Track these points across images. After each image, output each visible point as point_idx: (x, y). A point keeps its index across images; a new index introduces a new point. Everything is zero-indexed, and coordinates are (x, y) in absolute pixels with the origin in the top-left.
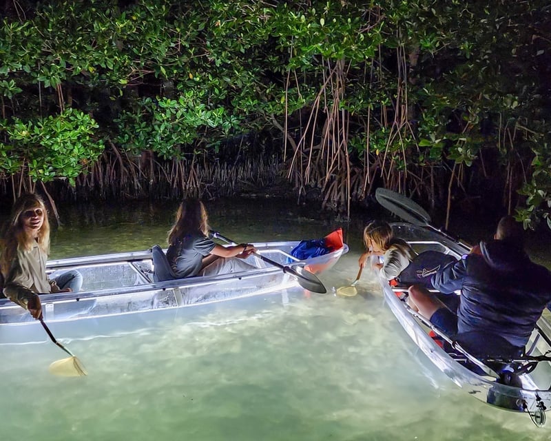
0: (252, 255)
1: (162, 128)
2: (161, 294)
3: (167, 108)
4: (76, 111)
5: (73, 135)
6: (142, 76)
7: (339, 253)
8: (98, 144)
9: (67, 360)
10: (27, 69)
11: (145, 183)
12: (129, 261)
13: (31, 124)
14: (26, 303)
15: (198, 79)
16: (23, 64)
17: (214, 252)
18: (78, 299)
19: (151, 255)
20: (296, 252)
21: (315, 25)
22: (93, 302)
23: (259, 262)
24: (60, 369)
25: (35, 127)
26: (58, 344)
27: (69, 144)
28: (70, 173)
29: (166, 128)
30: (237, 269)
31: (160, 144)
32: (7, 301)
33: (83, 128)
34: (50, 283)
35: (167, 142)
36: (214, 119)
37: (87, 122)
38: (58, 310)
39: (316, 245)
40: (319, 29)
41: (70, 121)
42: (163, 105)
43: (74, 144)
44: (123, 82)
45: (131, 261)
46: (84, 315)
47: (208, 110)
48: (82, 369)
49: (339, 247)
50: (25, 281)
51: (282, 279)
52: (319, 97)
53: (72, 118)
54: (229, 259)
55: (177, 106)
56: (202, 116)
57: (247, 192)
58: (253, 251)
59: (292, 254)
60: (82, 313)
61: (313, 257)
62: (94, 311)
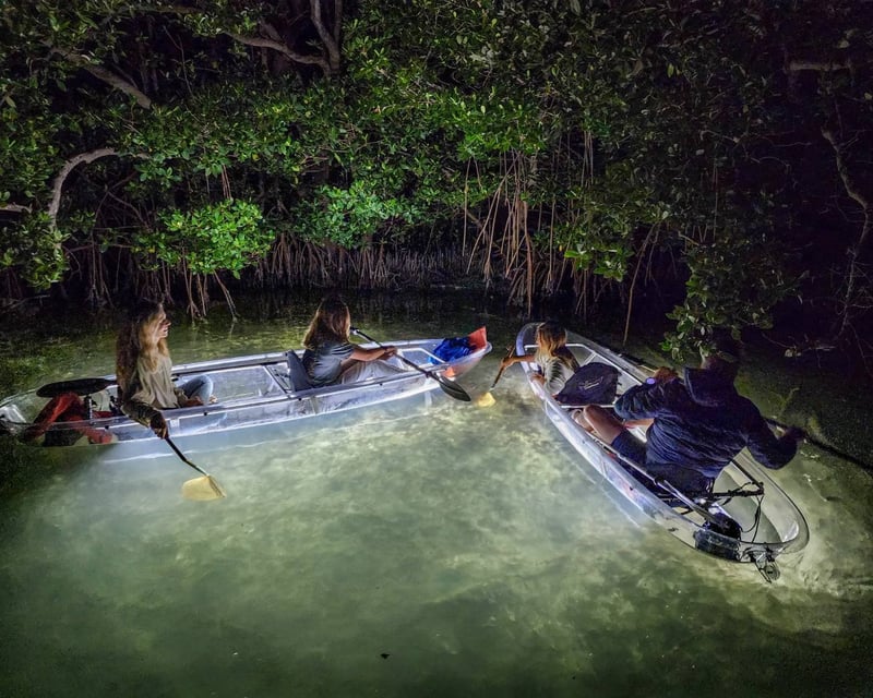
0: (393, 357)
1: (334, 219)
2: (297, 404)
3: (338, 198)
4: (238, 201)
5: (231, 227)
6: (317, 163)
7: (480, 353)
8: (268, 235)
9: (199, 480)
10: (186, 156)
11: (333, 271)
12: (262, 364)
13: (189, 214)
14: (148, 421)
15: (370, 168)
16: (181, 151)
17: (354, 356)
18: (205, 414)
19: (287, 358)
20: (439, 352)
21: (476, 113)
22: (223, 414)
23: (401, 365)
24: (194, 489)
25: (193, 219)
26: (188, 463)
27: (228, 236)
28: (234, 265)
29: (338, 219)
30: (379, 373)
31: (338, 234)
32: (126, 419)
33: (246, 219)
34: (176, 393)
35: (345, 231)
36: (385, 211)
37: (251, 213)
38: (184, 425)
39: (460, 343)
40: (480, 118)
41: (232, 212)
42: (333, 195)
43: (234, 236)
44: (297, 169)
45: (265, 364)
46: (215, 428)
47: (381, 200)
48: (220, 488)
49: (482, 346)
50: (146, 397)
51: (424, 382)
52: (499, 189)
53: (234, 208)
54: (369, 362)
55: (347, 196)
56: (373, 207)
57: (436, 283)
58: (394, 353)
59: (435, 353)
60: (212, 425)
61: (457, 357)
62: (224, 424)
